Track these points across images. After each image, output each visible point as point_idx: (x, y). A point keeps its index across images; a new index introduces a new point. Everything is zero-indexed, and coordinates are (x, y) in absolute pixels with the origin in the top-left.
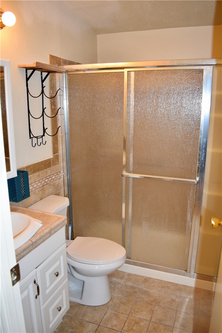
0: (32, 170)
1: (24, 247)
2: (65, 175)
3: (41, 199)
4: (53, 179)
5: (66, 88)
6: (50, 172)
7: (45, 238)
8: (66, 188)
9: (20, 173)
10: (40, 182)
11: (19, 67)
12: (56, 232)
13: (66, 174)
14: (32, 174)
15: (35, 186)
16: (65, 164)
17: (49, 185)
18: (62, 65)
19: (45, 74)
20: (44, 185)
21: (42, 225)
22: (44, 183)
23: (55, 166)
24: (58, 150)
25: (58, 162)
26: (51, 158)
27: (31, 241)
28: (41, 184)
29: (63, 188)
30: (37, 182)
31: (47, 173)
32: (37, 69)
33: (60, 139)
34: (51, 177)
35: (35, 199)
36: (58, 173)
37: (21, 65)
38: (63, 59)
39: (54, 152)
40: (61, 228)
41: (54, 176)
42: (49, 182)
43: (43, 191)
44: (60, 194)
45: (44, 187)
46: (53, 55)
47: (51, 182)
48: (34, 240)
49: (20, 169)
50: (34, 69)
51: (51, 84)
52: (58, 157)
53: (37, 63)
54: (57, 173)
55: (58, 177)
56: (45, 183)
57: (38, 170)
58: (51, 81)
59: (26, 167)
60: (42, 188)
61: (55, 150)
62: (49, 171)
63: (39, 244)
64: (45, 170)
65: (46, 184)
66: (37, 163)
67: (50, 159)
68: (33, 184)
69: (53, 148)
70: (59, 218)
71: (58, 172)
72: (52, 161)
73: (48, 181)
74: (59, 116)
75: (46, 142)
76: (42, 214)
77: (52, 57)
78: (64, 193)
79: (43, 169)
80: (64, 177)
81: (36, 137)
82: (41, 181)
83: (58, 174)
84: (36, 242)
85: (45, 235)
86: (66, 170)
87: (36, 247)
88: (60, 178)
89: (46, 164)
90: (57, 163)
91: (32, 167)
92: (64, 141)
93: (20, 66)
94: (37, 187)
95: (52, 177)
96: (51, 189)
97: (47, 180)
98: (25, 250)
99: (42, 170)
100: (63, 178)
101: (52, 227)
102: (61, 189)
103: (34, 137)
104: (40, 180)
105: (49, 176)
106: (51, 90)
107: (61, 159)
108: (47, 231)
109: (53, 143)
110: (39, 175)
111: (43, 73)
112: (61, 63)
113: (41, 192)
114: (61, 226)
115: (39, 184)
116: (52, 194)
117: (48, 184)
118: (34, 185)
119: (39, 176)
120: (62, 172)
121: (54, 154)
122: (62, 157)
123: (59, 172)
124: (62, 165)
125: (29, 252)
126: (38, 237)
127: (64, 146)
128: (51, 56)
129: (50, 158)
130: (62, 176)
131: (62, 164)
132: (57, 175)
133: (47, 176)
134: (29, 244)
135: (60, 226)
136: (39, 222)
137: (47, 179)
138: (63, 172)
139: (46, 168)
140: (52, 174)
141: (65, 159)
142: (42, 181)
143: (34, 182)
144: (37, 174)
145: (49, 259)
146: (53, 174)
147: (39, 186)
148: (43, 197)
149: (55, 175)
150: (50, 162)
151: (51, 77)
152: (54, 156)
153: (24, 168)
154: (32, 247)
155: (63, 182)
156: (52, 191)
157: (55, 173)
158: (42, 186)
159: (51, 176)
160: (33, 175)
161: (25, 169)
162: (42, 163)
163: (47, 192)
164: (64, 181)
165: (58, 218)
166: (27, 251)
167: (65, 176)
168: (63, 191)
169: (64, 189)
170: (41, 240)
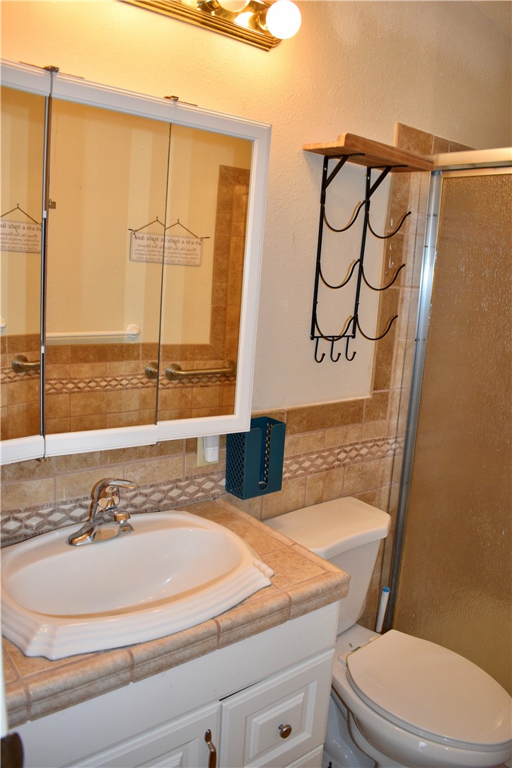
0: (305, 422)
1: (188, 635)
2: (398, 451)
3: (319, 501)
4: (361, 455)
5: (435, 215)
6: (357, 435)
7: (262, 622)
8: (396, 486)
9: (268, 425)
10: (322, 457)
11: (306, 150)
12: (305, 612)
13: (401, 448)
14: (304, 431)
15: (307, 464)
16: (403, 420)
17: (347, 469)
18: (434, 154)
19: (376, 173)
20: (334, 467)
21: (268, 582)
22: (334, 461)
23: (372, 423)
24: (389, 380)
25: (385, 413)
26: (365, 398)
27: (217, 622)
28: (323, 463)
29: (388, 483)
30: (314, 457)
31: (346, 437)
32: (351, 155)
33: (399, 352)
34: (356, 449)
35: (300, 500)
36: (380, 443)
37: (310, 145)
38: (437, 139)
39: (375, 383)
40: (324, 606)
41: (367, 447)
42: (348, 460)
43: (327, 481)
44: (377, 498)
45: (331, 471)
46: (410, 125)
47: (356, 462)
48: (225, 622)
49: (271, 414)
50: (343, 155)
51: (393, 201)
52: (387, 400)
53: (348, 137)
54: (375, 441)
55: (378, 451)
56: (337, 463)
57: (323, 424)
58: (394, 193)
59: (289, 412)
60: (324, 473)
61: (381, 380)
62: (353, 432)
63: (241, 638)
64: (342, 429)
65: (339, 466)
66: (323, 407)
67: (363, 400)
68: (301, 459)
69: (376, 373)
70: (327, 574)
71: (380, 440)
72: (367, 407)
73: (345, 458)
74: (406, 289)
75: (355, 353)
76: (289, 547)
77: (405, 130)
78: (387, 499)
79: (338, 426)
80: (394, 455)
81: (326, 338)
82: (325, 454)
83: (378, 445)
84: (230, 629)
85: (264, 616)
86: (403, 439)
87: (229, 643)
88: (383, 457)
89: (349, 413)
90: (381, 414)
91: (304, 415)
92: (410, 360)
93: (308, 148)
94: (312, 469)
95: (361, 448)
96: (352, 482)
97: (342, 456)
98: (187, 644)
99: (332, 426)
100: (390, 459)
101: (295, 594)
102: (382, 486)
103: (322, 336)
104: (323, 451)
105: (351, 445)
106: (391, 217)
107: (393, 405)
108: (273, 603)
109: (377, 360)
110: (323, 437)
111: (372, 170)
112: (430, 148)
113: (321, 484)
114: (326, 598)
115: (320, 461)
116: (353, 495)
117: (344, 465)
118: (303, 462)
119: (322, 440)
120: (391, 441)
121: (375, 389)
122: (398, 402)
123: (383, 440)
124: (394, 422)
125: (204, 653)
126: (240, 615)
127: (408, 373)
128: (403, 126)
129: (362, 398)
130: (391, 452)
131: (396, 420)
132: (375, 447)
133: (347, 446)
134: (206, 631)
135: (322, 599)
136: (263, 572)
137: (345, 452)
138: (396, 442)
139: (345, 424)
140: (360, 441)
141: (406, 408)
142: (328, 456)
143: (304, 455)
144: (319, 434)
145: (268, 683)
146: (363, 443)
147: (318, 467)
148: (325, 497)
149: (370, 445)
150: (361, 409)
151: (393, 182)
152: (374, 394)
153: (283, 414)
154: (216, 640)
155: (390, 469)
156: (353, 486)
157: (371, 441)
158: (327, 469)
159: (358, 447)
160: (307, 434)
161: (286, 415)
162: (336, 407)
163: (338, 485)
164: (393, 467)
165: (324, 572)
166: (197, 649)
167: (400, 454)
168: (387, 492)
169: (388, 489)
170: (248, 628)
